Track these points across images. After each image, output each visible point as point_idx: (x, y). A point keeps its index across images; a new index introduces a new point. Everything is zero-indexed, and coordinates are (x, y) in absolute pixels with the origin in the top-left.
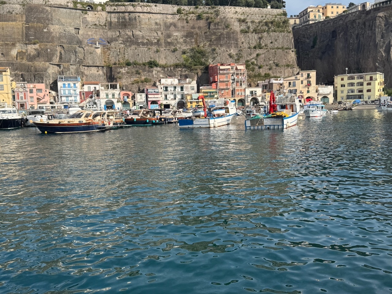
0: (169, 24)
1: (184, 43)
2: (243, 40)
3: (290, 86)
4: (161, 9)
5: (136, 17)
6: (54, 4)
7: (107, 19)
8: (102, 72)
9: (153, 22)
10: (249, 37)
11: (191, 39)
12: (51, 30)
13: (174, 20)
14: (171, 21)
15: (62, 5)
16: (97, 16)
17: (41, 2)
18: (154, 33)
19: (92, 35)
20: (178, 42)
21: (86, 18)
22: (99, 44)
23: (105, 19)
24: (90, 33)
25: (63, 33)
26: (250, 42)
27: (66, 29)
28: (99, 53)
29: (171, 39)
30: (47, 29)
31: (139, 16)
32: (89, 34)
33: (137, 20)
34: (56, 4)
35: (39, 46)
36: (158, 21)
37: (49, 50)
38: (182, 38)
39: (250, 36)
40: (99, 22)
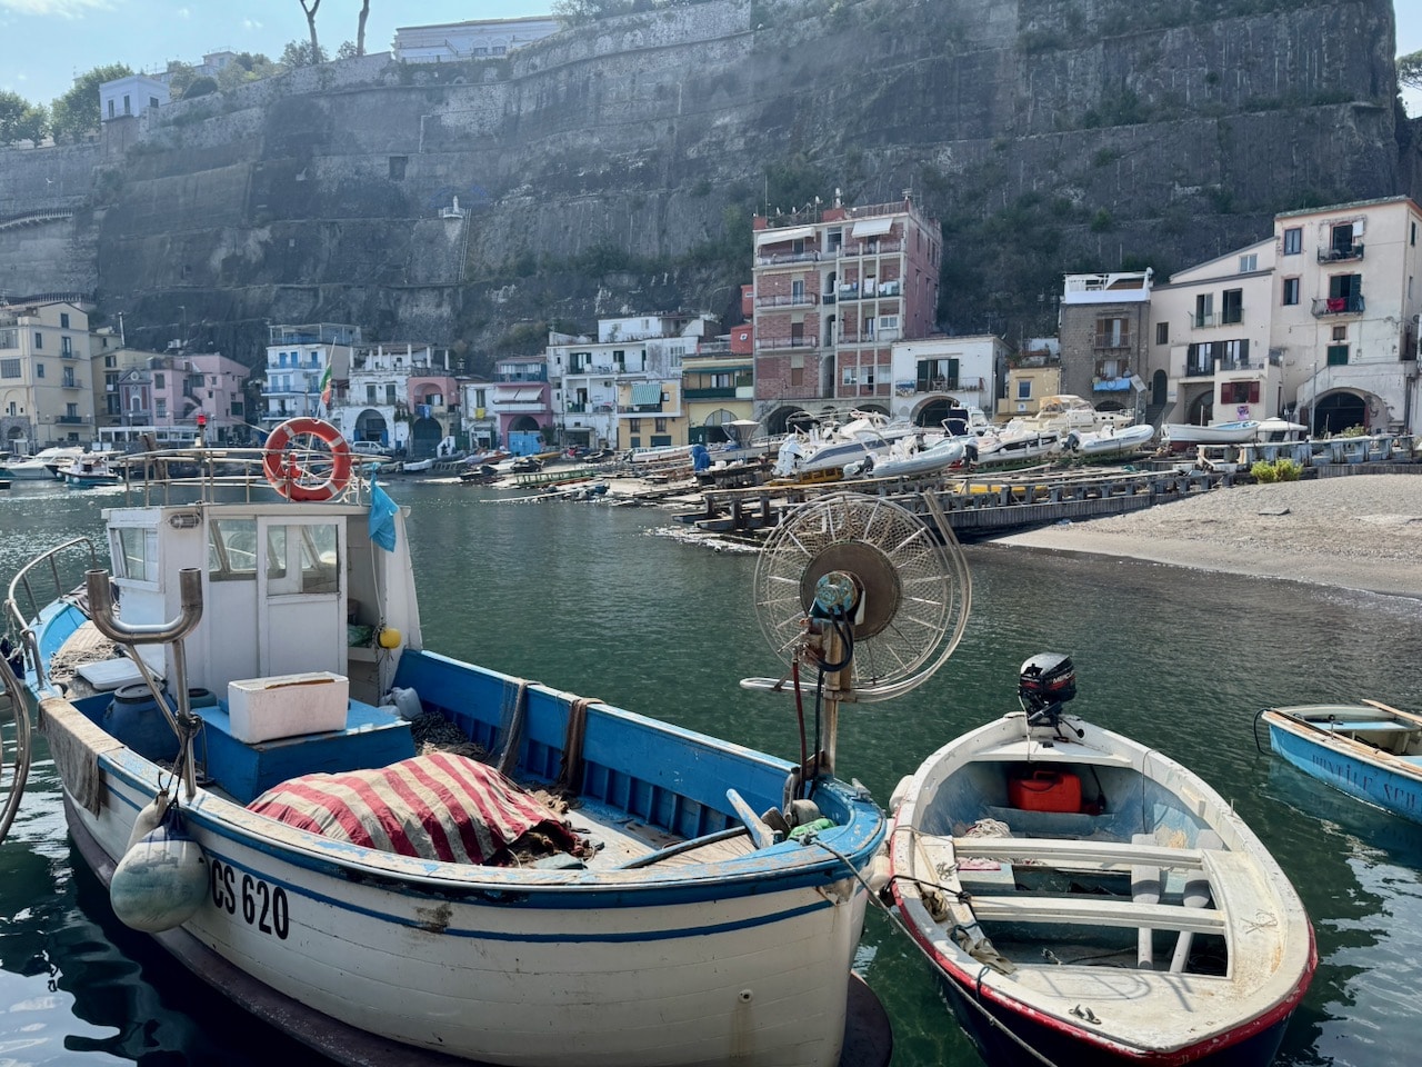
0: (708, 81)
1: (745, 156)
2: (1025, 92)
3: (1208, 320)
4: (688, 27)
5: (589, 78)
6: (346, 86)
7: (509, 108)
8: (449, 310)
9: (650, 86)
10: (1063, 69)
11: (778, 132)
12: (319, 173)
13: (734, 62)
14: (721, 69)
15: (366, 84)
16: (477, 103)
17: (313, 86)
18: (642, 133)
19: (447, 175)
20: (723, 154)
21: (439, 117)
22: (460, 206)
23: (501, 111)
24: (440, 170)
25: (352, 179)
26: (1071, 94)
27: (364, 163)
28: (453, 239)
29: (700, 144)
30: (307, 174)
31: (599, 75)
32: (438, 174)
33: (591, 89)
34: (350, 85)
35: (271, 231)
36: (667, 79)
37: (292, 244)
38: (745, 131)
39: (1072, 63)
40: (481, 125)
